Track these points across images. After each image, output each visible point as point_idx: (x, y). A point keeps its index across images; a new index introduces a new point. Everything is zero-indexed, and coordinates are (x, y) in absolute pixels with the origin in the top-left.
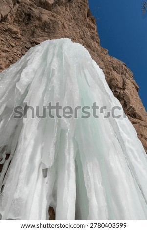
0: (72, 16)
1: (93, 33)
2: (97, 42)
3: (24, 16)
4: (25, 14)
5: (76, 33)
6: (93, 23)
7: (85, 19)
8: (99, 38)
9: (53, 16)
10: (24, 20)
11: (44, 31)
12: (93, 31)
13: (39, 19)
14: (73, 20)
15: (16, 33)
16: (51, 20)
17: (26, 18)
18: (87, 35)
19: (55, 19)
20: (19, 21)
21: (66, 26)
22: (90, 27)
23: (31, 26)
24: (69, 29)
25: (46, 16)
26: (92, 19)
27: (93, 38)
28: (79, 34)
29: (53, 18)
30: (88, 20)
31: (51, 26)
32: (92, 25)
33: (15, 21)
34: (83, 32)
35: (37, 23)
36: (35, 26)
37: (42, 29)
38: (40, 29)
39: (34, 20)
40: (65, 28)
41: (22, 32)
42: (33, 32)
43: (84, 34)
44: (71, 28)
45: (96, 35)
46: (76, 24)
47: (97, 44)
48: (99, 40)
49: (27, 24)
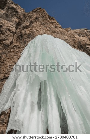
0: (40, 24)
1: (56, 25)
2: (60, 28)
3: (19, 37)
4: (20, 36)
5: (45, 30)
6: (54, 20)
7: (48, 21)
8: (60, 25)
9: (31, 29)
10: (20, 39)
11: (30, 38)
12: (54, 24)
13: (26, 34)
14: (42, 25)
15: (18, 46)
16: (31, 32)
17: (20, 37)
18: (52, 27)
19: (32, 30)
20: (18, 40)
21: (39, 30)
22: (52, 23)
23: (23, 39)
24: (41, 30)
25: (28, 31)
26: (52, 19)
27: (56, 27)
28: (47, 30)
29: (31, 30)
30: (50, 20)
31: (32, 34)
32: (53, 21)
33: (17, 41)
34: (49, 27)
35: (25, 37)
36: (25, 38)
37: (28, 38)
38: (27, 39)
39: (24, 36)
40: (38, 31)
41: (20, 44)
42: (25, 41)
43: (50, 28)
44: (41, 29)
45: (58, 25)
46: (44, 26)
47: (60, 29)
48: (60, 26)
49: (21, 39)
